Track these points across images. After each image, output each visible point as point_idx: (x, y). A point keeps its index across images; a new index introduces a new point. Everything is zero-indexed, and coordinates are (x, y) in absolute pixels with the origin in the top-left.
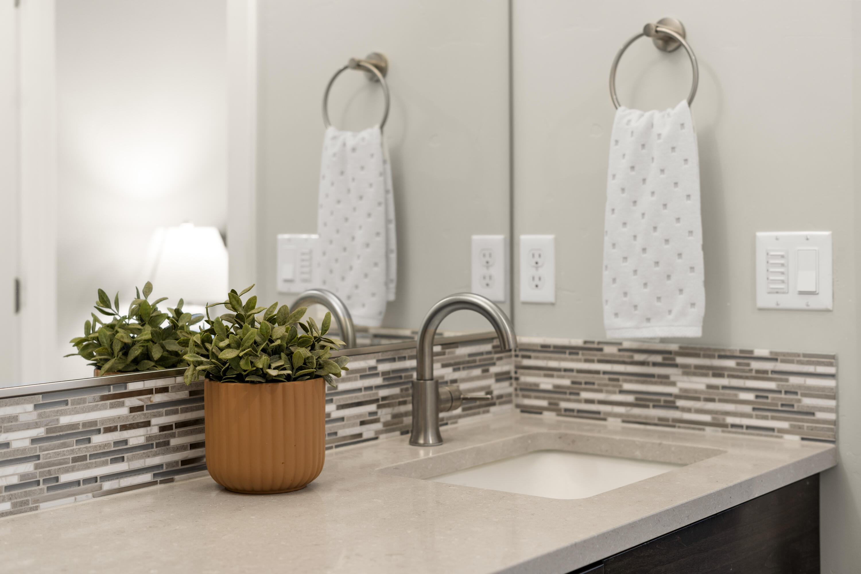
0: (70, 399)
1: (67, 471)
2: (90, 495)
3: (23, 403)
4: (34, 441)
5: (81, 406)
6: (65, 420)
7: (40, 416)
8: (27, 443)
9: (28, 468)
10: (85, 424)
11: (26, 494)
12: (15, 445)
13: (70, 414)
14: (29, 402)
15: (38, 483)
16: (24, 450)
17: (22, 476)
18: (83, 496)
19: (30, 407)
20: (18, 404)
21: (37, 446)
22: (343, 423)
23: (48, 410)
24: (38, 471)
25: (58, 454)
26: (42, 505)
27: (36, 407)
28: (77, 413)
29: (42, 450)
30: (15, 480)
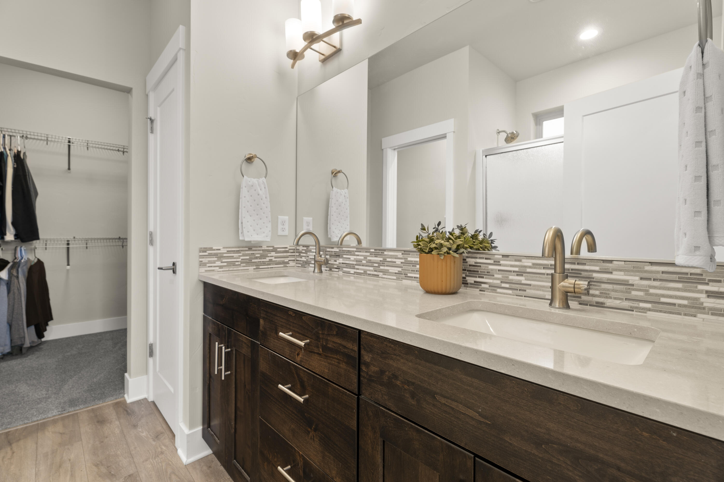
0: (411, 254)
1: (410, 273)
2: (416, 282)
3: (399, 252)
4: (402, 263)
5: (414, 256)
6: (409, 259)
7: (403, 256)
8: (400, 263)
9: (400, 269)
10: (415, 261)
11: (400, 276)
12: (397, 263)
13: (411, 258)
14: (401, 252)
15: (402, 274)
16: (399, 265)
17: (399, 271)
18: (414, 281)
19: (401, 254)
20: (398, 252)
21: (402, 264)
22: (530, 287)
23: (405, 255)
24: (402, 271)
25: (407, 268)
26: (403, 280)
27: (402, 254)
28: (412, 257)
29: (403, 265)
30: (397, 272)
